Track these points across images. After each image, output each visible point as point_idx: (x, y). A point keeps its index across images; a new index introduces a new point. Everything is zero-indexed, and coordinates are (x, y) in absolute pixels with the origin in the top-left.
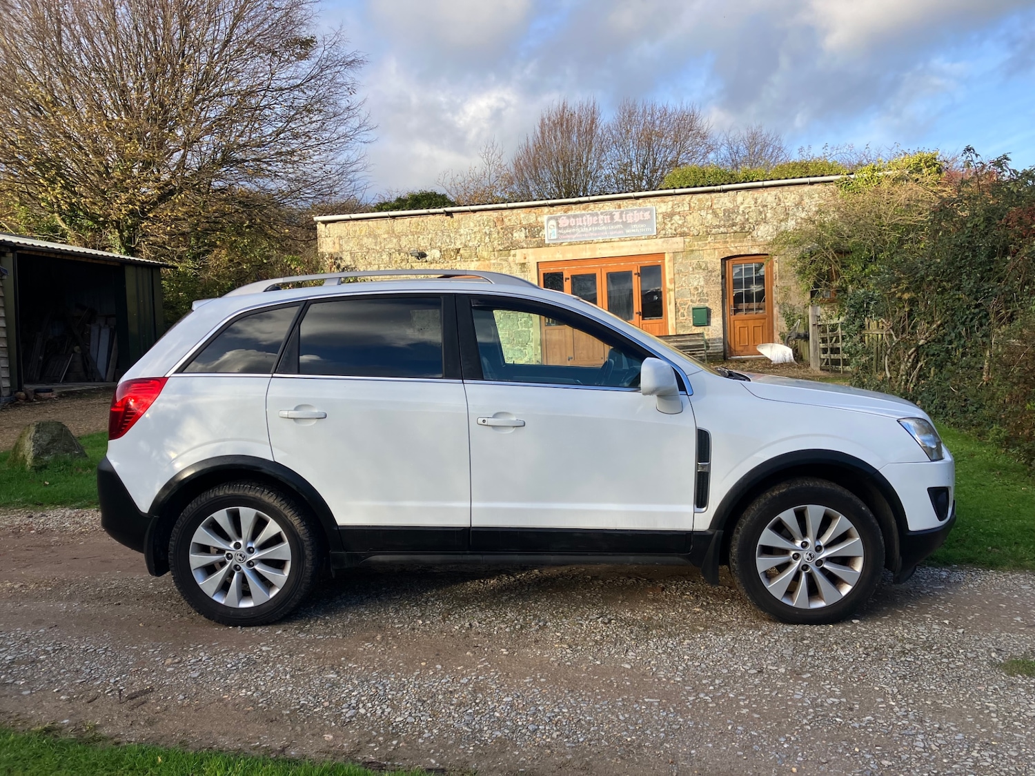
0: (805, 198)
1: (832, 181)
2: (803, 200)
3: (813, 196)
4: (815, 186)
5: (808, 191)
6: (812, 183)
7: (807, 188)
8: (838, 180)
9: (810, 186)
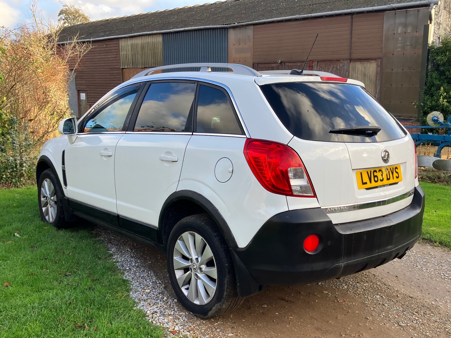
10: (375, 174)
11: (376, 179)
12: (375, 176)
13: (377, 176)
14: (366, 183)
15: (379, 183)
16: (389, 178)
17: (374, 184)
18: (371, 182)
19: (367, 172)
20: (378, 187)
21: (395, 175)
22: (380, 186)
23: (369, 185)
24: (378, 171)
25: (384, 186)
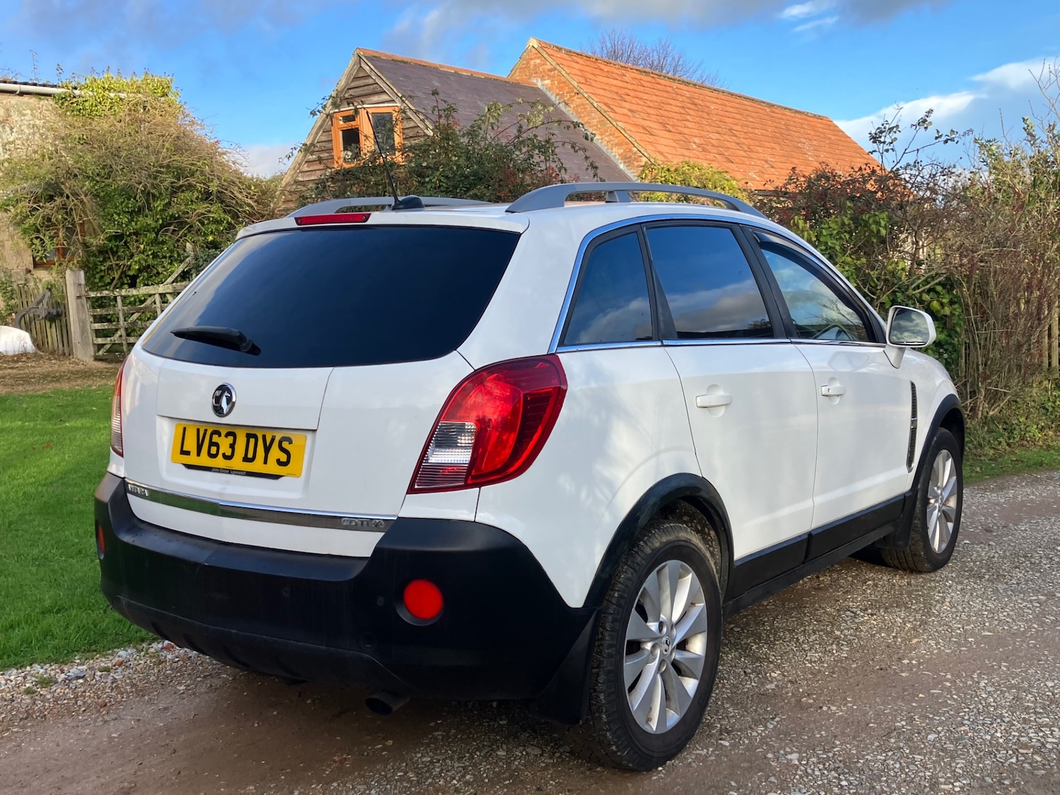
0: (12, 113)
1: (49, 95)
2: (9, 116)
3: (25, 112)
4: (26, 99)
5: (17, 104)
6: (22, 94)
7: (14, 100)
8: (59, 95)
9: (18, 97)
10: (215, 438)
11: (214, 450)
12: (212, 444)
13: (217, 445)
14: (188, 453)
15: (219, 462)
16: (250, 455)
17: (204, 460)
18: (199, 454)
19: (198, 430)
20: (213, 470)
21: (275, 453)
22: (219, 470)
23: (193, 459)
24: (223, 434)
25: (230, 471)
